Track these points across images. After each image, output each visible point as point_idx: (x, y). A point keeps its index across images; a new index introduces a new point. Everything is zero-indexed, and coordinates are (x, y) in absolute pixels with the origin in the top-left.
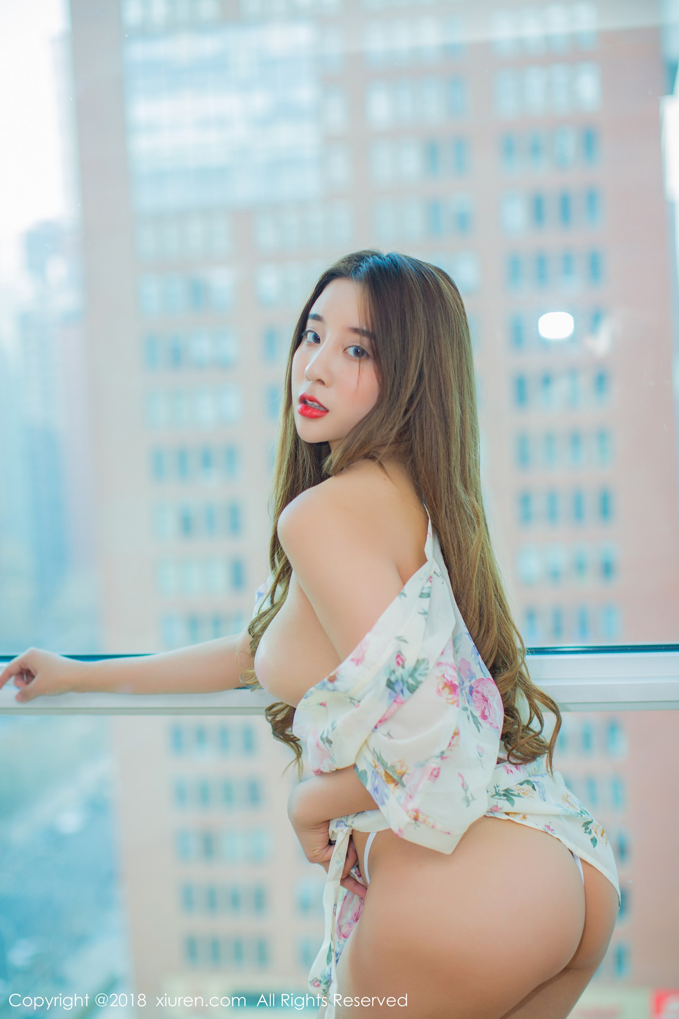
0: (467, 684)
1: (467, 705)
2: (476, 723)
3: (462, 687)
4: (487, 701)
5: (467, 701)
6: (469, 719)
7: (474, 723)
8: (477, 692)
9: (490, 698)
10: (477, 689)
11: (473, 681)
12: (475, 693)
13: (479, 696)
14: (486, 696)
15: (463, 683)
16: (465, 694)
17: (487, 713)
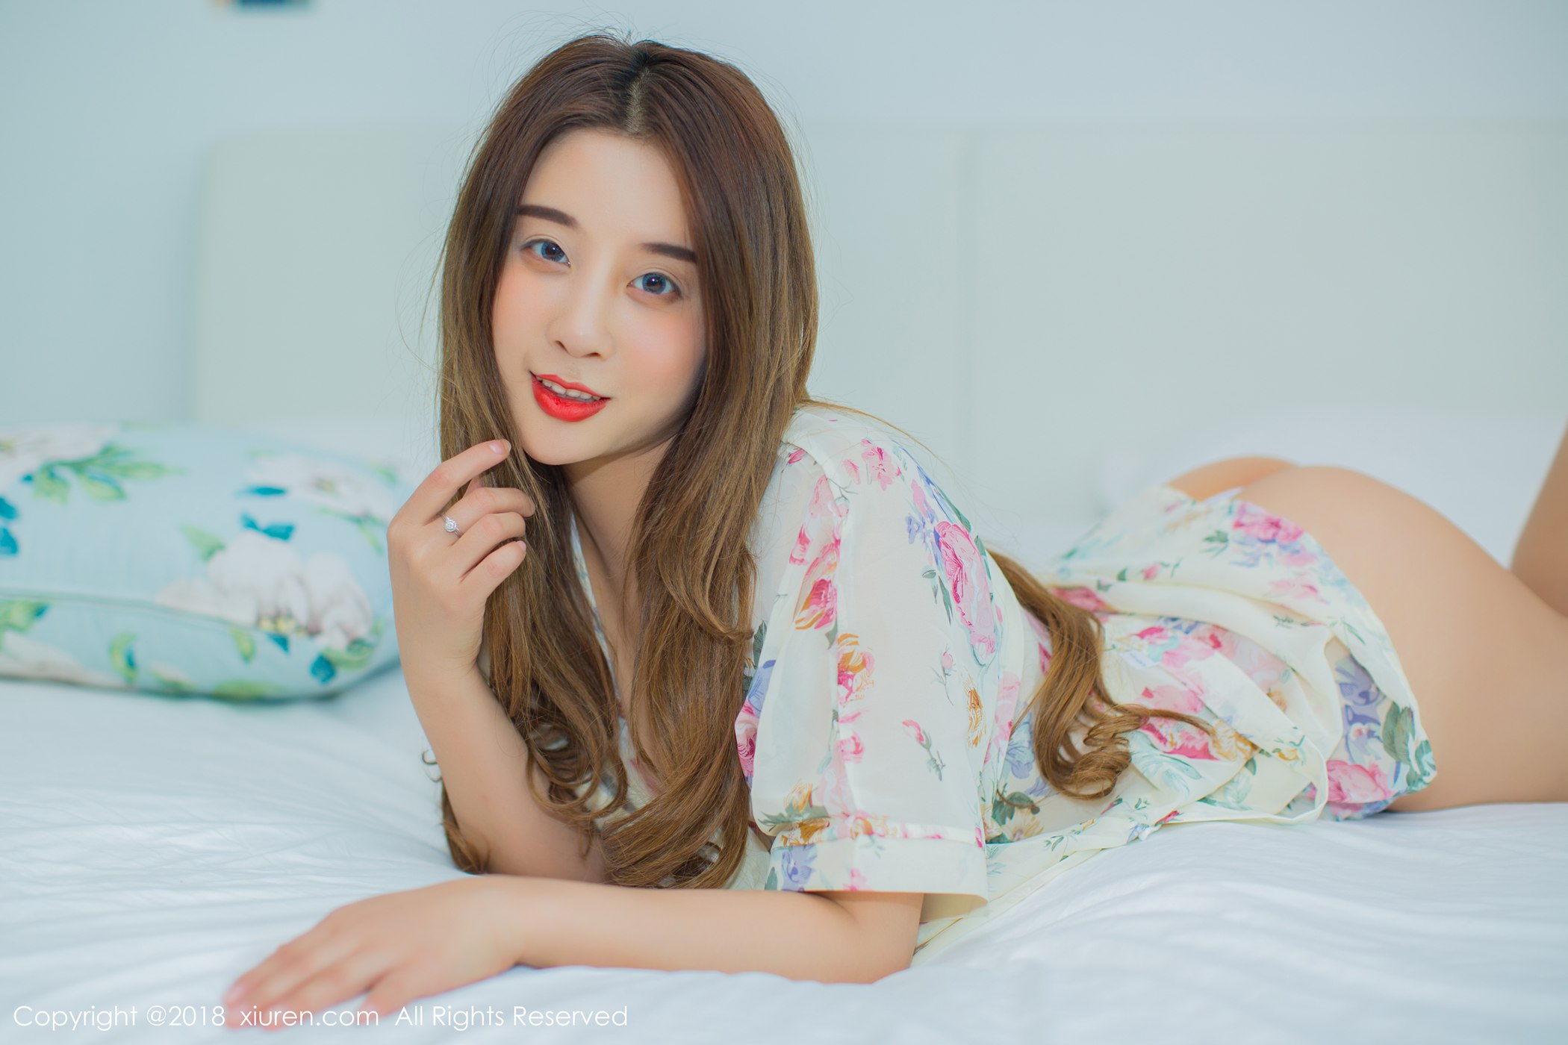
0: (930, 527)
1: (934, 567)
2: (947, 604)
3: (924, 531)
4: (961, 568)
5: (934, 559)
6: (935, 596)
7: (945, 603)
8: (945, 544)
9: (966, 564)
10: (945, 539)
11: (935, 523)
12: (943, 547)
13: (949, 552)
14: (959, 557)
15: (924, 523)
16: (930, 545)
17: (959, 592)
